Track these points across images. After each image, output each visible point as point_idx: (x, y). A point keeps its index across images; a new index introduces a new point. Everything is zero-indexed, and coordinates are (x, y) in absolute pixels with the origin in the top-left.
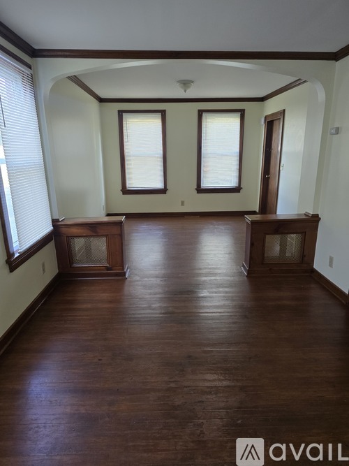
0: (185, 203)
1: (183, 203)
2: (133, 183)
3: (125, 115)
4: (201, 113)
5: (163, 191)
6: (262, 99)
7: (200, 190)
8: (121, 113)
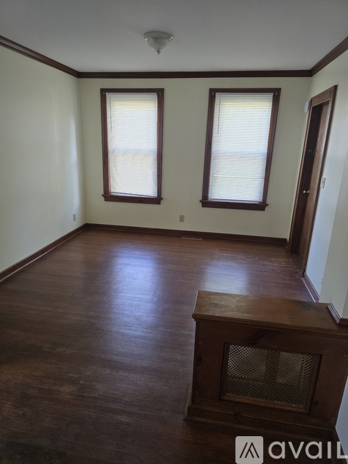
0: (185, 219)
1: (182, 219)
2: (118, 188)
3: (108, 95)
4: (213, 94)
5: (157, 200)
6: (310, 73)
7: (206, 203)
8: (104, 92)
